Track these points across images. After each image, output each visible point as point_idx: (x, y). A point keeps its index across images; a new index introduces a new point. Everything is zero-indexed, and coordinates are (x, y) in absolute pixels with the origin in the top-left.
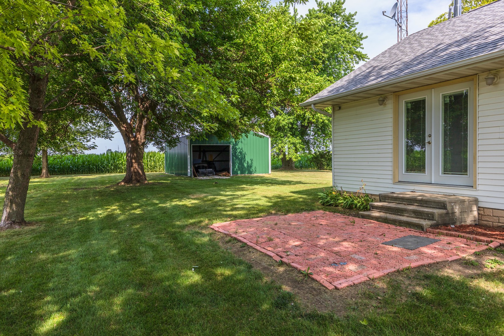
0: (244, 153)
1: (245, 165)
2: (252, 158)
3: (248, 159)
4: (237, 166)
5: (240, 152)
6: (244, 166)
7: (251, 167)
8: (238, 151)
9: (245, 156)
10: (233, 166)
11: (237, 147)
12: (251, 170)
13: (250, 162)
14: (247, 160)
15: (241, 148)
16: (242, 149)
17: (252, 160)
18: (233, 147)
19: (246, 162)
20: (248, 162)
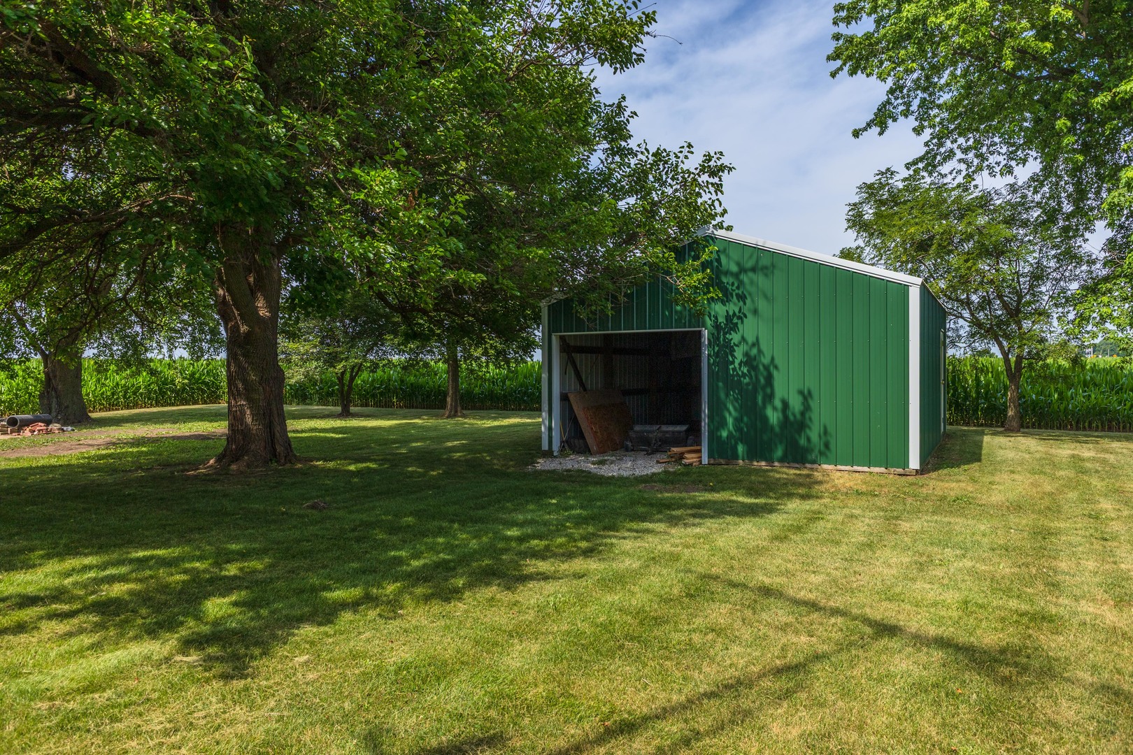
0: (766, 360)
1: (773, 417)
2: (811, 383)
3: (786, 388)
4: (730, 421)
5: (750, 361)
6: (765, 419)
7: (802, 425)
8: (739, 354)
9: (769, 379)
10: (711, 417)
11: (735, 337)
12: (803, 442)
13: (796, 403)
14: (780, 391)
15: (750, 339)
16: (756, 344)
17: (806, 396)
18: (714, 339)
19: (778, 403)
20: (785, 405)
